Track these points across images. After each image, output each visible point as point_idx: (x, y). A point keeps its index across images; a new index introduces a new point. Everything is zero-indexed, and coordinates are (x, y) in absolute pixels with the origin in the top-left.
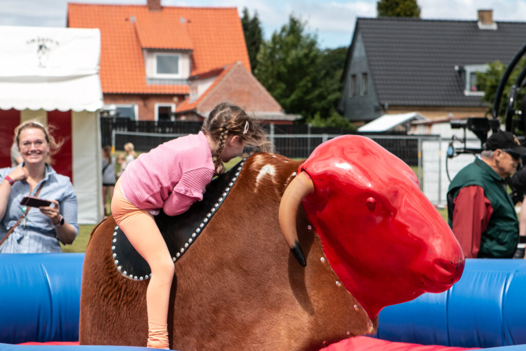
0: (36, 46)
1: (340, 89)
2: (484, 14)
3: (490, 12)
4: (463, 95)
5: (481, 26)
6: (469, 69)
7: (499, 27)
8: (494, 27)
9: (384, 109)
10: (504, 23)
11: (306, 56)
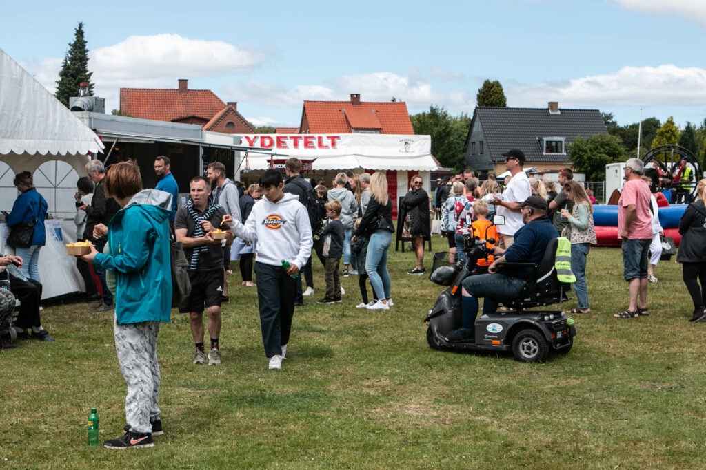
0: (404, 143)
1: (464, 151)
2: (553, 105)
3: (556, 103)
4: (542, 155)
5: (551, 112)
6: (545, 139)
7: (561, 113)
8: (559, 113)
9: (495, 164)
10: (564, 110)
11: (444, 130)
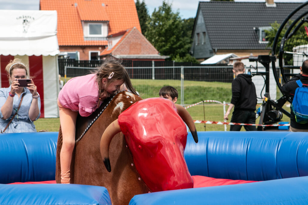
0: (22, 20)
4: (258, 43)
5: (267, 5)
6: (261, 29)
7: (277, 6)
8: (275, 5)
9: (215, 52)
10: (280, 3)
11: (173, 24)
